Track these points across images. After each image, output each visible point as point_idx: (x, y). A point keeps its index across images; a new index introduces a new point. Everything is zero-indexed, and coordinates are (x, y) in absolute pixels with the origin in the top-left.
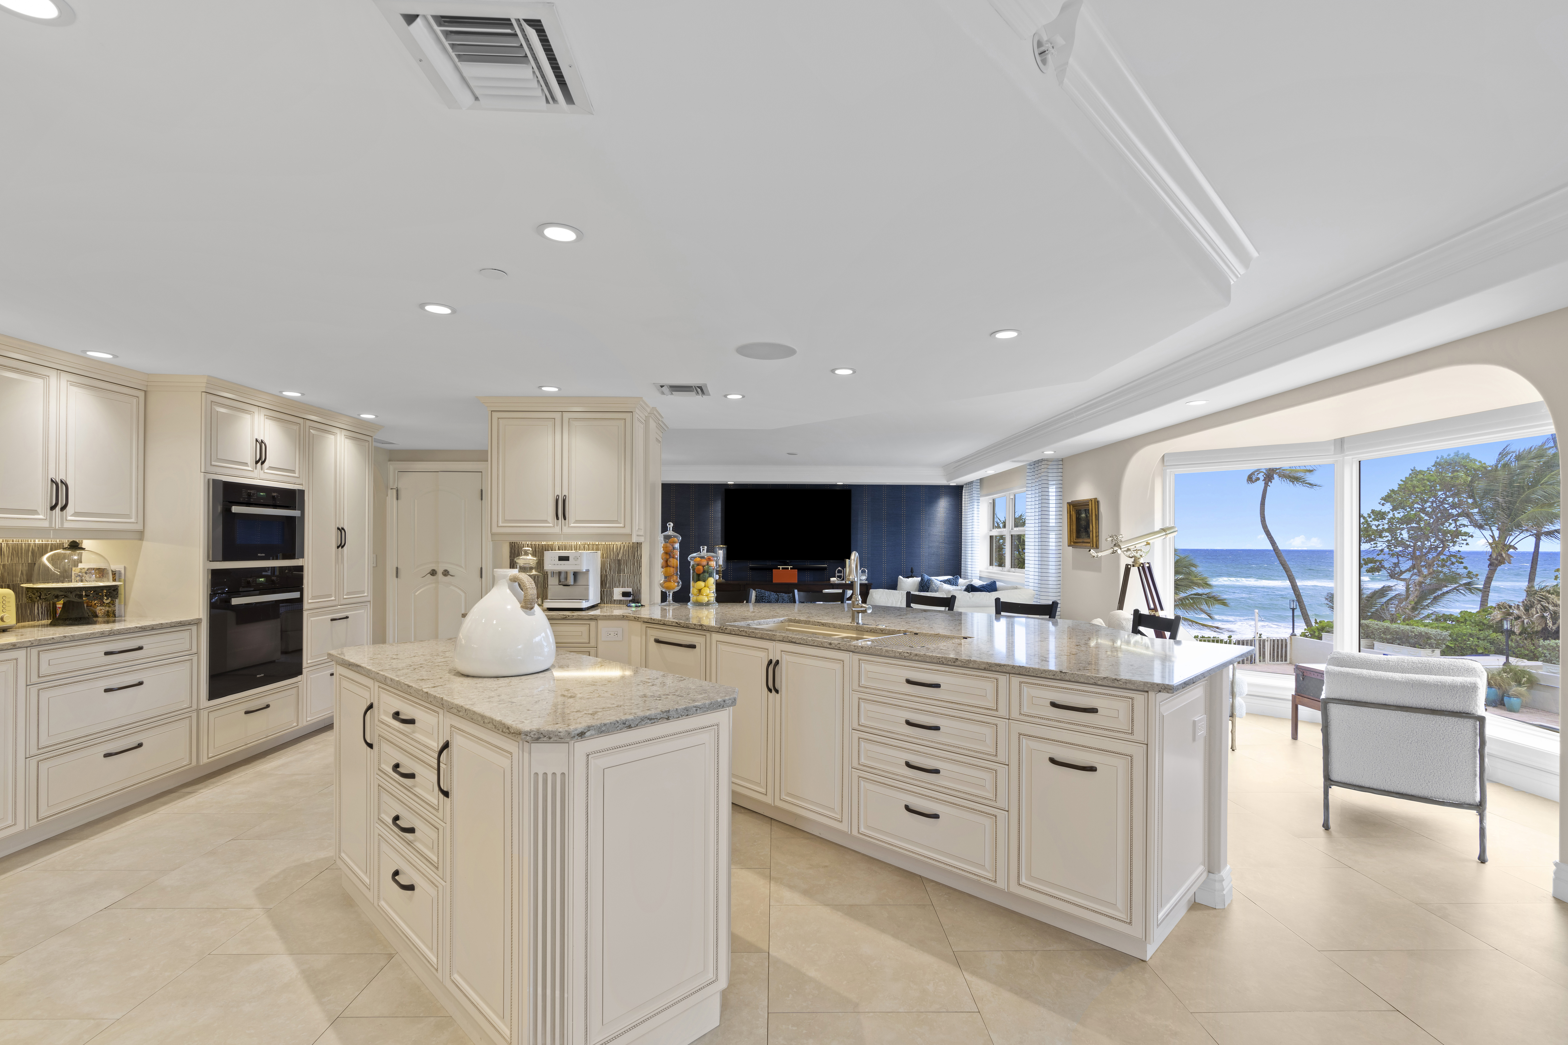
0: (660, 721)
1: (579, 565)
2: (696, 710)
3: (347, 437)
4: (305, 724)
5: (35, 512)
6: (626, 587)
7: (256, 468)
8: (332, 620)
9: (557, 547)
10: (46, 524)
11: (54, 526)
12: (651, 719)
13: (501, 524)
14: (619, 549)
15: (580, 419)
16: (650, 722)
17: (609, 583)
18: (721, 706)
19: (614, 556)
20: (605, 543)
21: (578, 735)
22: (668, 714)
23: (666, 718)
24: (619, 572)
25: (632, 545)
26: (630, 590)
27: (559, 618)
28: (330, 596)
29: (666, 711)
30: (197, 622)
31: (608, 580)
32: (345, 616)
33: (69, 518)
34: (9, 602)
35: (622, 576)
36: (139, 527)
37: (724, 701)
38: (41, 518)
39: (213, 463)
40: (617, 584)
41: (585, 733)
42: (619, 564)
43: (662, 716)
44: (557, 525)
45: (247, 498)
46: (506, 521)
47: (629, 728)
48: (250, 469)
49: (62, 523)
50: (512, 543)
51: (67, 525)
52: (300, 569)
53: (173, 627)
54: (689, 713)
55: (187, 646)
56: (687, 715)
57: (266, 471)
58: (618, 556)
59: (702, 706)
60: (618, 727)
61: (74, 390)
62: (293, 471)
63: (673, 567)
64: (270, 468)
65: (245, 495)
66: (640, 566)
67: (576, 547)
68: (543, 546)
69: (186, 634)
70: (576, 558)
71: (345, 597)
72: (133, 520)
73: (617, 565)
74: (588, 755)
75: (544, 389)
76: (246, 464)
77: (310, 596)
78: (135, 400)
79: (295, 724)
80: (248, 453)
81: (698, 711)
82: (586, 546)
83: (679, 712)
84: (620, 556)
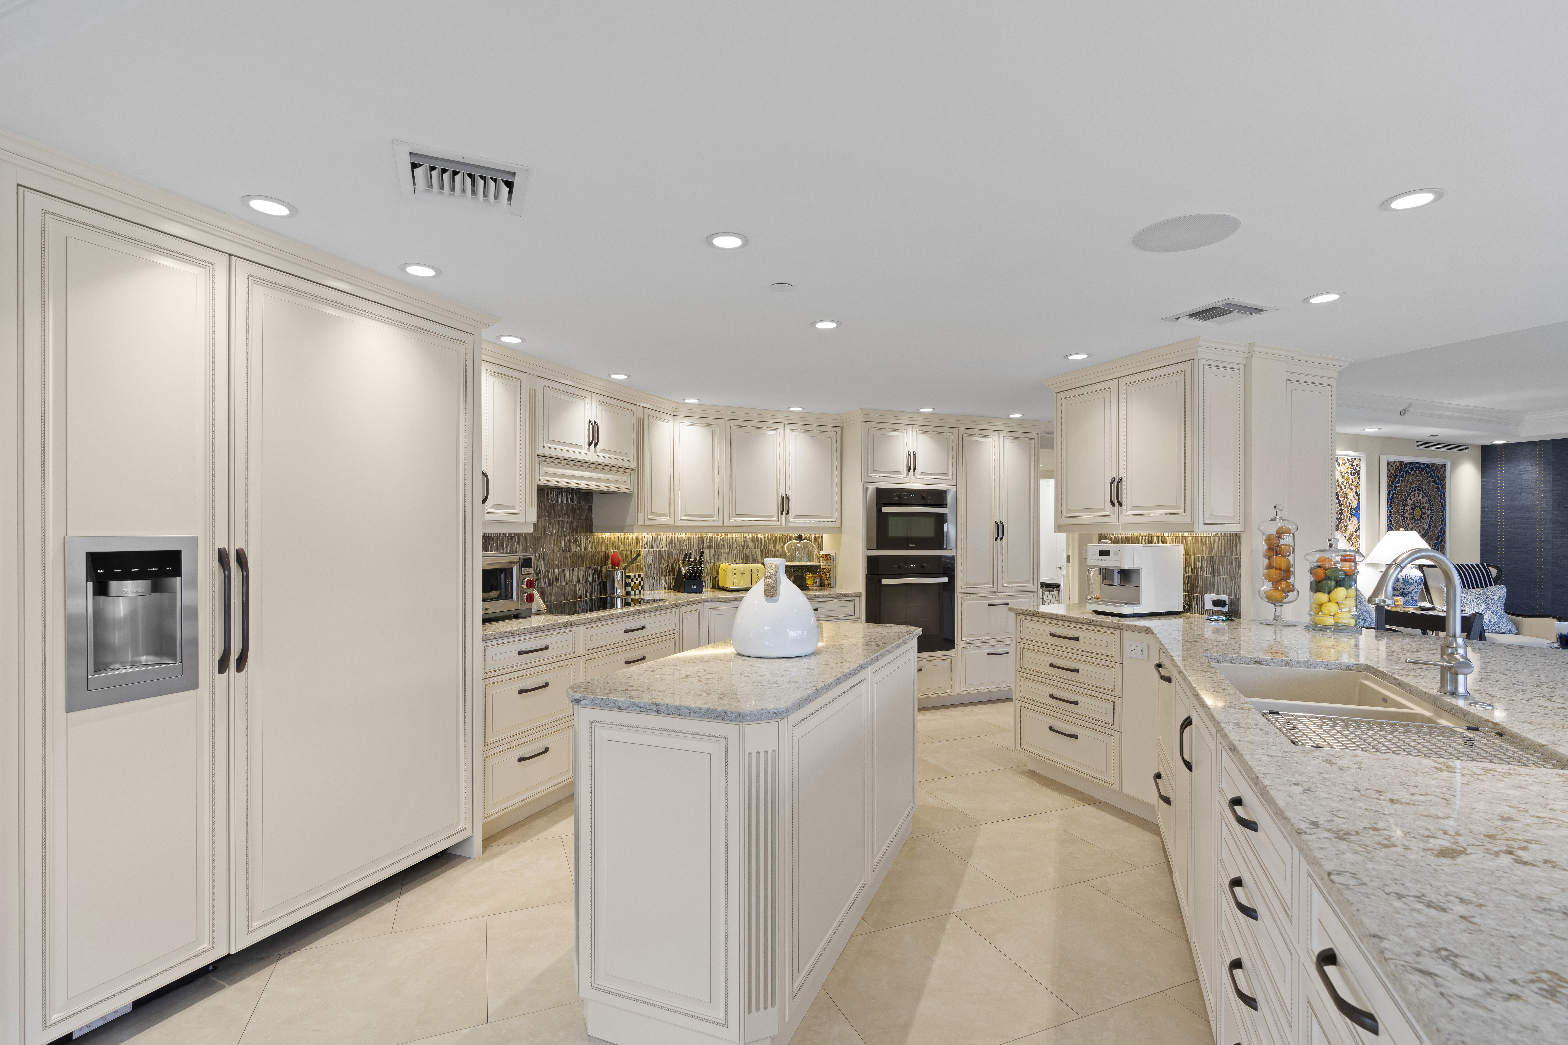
0: (649, 711)
1: (1118, 561)
2: (690, 713)
3: (1006, 438)
4: (959, 692)
5: (772, 516)
6: (1222, 593)
7: (908, 475)
8: (989, 605)
9: (1144, 539)
10: (778, 524)
11: (783, 525)
12: (640, 707)
13: (1065, 514)
14: (1212, 543)
15: (1136, 382)
16: (639, 710)
17: (1200, 587)
18: (721, 718)
19: (1207, 552)
20: (1196, 535)
21: (575, 700)
22: (658, 707)
23: (656, 711)
24: (1213, 573)
25: (1229, 537)
26: (1225, 598)
27: (1084, 622)
28: (988, 583)
29: (656, 704)
30: (859, 595)
31: (1199, 583)
32: (1005, 603)
33: (792, 519)
34: (761, 573)
35: (1216, 578)
36: (838, 524)
37: (725, 713)
38: (775, 520)
39: (870, 474)
40: (1211, 589)
41: (581, 701)
42: (1213, 563)
43: (651, 707)
44: (1114, 514)
45: (898, 500)
46: (1069, 511)
47: (619, 709)
48: (903, 476)
49: (788, 523)
50: (1101, 534)
51: (790, 524)
52: (953, 558)
53: (838, 597)
54: (681, 713)
55: (852, 613)
56: (679, 715)
57: (918, 476)
58: (1212, 552)
59: (697, 710)
60: (609, 704)
61: (795, 434)
62: (946, 475)
63: (1280, 570)
64: (923, 473)
65: (896, 498)
66: (1240, 567)
67: (1163, 539)
68: (1129, 538)
69: (851, 604)
70: (1116, 553)
71: (1005, 585)
72: (834, 520)
73: (1210, 564)
74: (591, 722)
75: (1071, 358)
76: (899, 473)
77: (965, 582)
78: (834, 435)
79: (949, 691)
80: (902, 463)
81: (692, 715)
82: (1175, 538)
83: (670, 708)
84: (1214, 552)
